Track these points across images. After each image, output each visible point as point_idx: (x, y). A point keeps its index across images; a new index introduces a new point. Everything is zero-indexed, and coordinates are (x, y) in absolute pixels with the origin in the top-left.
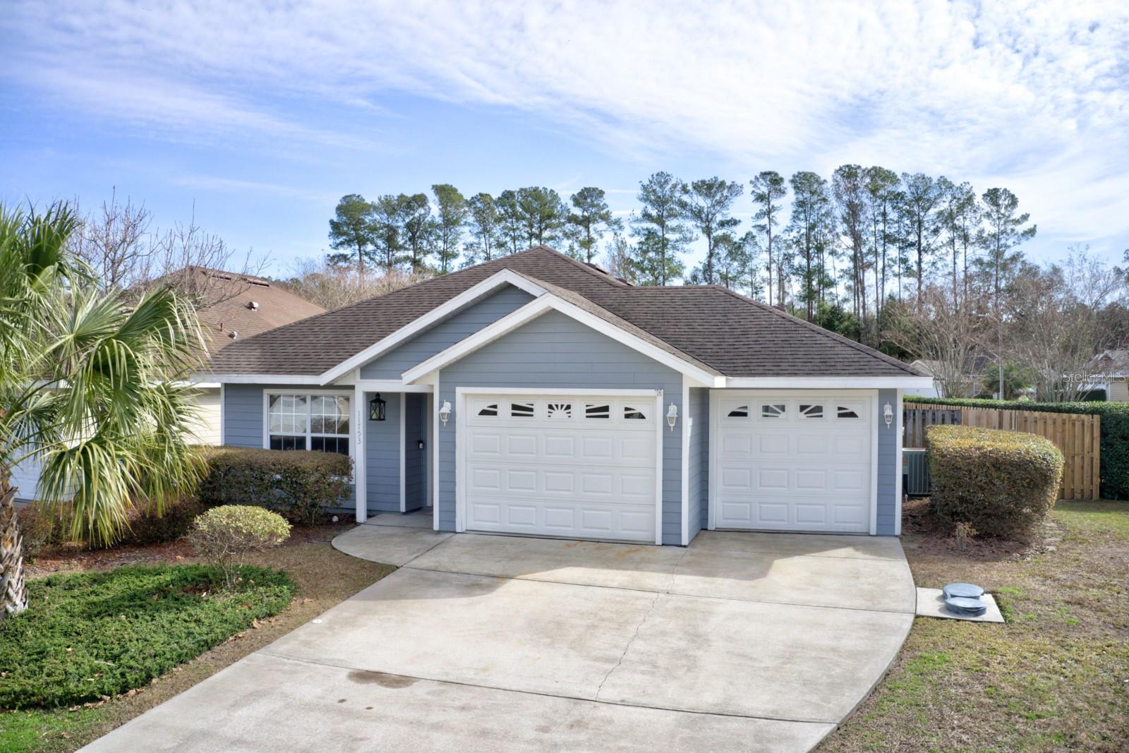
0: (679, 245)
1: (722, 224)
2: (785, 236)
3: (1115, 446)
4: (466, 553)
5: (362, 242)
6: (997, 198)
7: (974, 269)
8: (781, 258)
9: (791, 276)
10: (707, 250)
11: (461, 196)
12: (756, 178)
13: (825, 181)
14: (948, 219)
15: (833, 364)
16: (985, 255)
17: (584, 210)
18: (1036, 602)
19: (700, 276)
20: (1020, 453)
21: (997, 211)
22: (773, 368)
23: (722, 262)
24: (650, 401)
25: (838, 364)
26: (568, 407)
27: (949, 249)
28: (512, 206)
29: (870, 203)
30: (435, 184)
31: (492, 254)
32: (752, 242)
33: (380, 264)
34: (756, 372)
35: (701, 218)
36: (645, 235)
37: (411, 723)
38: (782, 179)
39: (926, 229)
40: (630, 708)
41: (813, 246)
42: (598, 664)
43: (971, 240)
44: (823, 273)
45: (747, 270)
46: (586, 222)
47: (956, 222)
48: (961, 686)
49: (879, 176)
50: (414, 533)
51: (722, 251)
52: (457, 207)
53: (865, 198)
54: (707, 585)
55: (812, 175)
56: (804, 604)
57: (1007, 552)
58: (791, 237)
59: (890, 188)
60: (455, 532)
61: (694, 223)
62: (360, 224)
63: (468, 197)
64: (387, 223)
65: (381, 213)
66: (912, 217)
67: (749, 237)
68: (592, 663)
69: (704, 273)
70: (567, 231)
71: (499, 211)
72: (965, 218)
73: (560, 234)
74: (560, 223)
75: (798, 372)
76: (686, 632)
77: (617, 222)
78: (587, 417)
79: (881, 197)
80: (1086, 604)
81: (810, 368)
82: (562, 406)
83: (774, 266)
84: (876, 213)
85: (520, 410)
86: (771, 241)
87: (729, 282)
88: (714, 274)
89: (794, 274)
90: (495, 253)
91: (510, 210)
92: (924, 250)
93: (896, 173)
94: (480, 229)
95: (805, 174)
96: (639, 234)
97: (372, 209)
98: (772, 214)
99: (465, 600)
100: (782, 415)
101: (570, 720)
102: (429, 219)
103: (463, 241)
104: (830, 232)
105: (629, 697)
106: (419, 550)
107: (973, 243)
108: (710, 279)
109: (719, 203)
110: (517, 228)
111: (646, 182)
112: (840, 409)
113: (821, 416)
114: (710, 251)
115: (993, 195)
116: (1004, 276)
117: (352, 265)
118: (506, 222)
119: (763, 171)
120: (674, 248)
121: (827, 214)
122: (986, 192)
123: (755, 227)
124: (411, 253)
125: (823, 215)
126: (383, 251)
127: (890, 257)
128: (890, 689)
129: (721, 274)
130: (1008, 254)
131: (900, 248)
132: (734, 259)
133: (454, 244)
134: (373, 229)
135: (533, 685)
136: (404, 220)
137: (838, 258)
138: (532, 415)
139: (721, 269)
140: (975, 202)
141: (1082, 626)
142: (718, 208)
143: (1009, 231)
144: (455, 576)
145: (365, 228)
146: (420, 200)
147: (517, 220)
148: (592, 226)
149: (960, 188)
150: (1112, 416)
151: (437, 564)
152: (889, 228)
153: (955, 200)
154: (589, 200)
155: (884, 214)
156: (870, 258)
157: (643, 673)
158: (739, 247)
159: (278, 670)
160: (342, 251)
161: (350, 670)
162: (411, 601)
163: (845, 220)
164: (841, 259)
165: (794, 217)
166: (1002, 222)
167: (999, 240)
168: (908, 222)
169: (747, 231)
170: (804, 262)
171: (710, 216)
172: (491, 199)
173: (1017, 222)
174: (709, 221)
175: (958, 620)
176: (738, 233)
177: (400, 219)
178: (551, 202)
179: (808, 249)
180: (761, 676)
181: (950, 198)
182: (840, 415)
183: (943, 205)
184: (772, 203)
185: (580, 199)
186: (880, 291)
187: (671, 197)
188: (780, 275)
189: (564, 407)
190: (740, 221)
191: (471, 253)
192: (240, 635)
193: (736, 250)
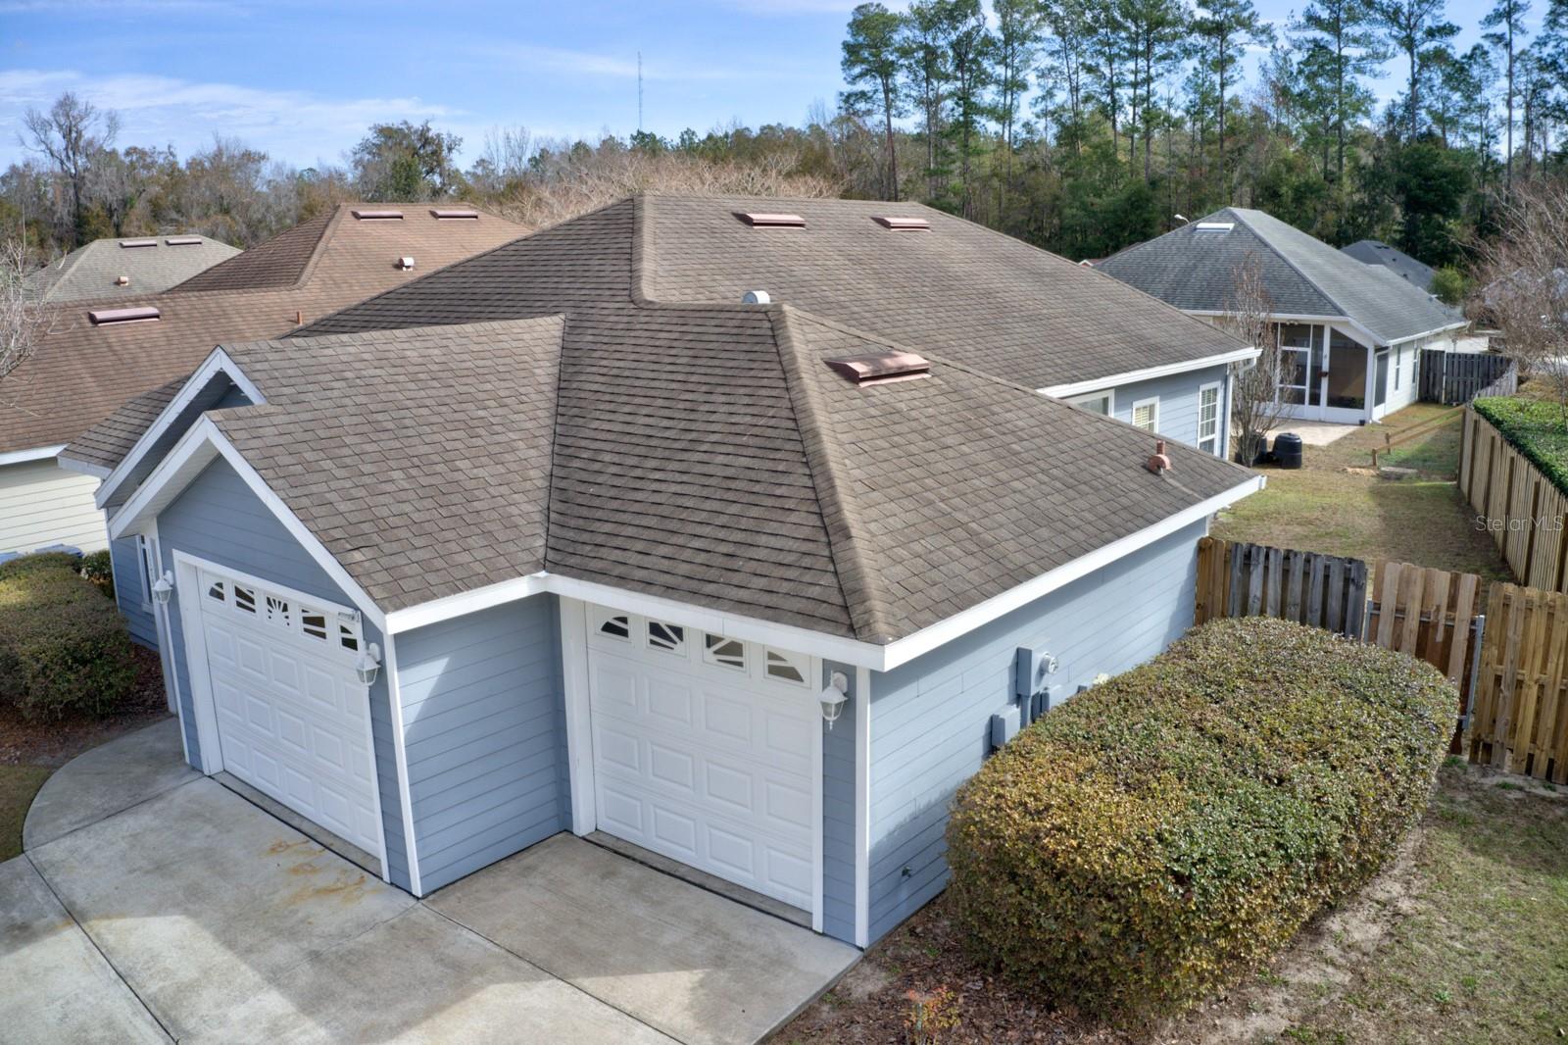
0: (1366, 65)
1: (1431, 33)
2: (1536, 53)
5: (887, 71)
10: (1409, 74)
17: (1215, 12)
19: (1399, 114)
23: (1435, 92)
26: (286, 608)
28: (1108, 11)
31: (1079, 83)
32: (1482, 62)
35: (1399, 23)
36: (1309, 49)
45: (1474, 106)
46: (1219, 30)
51: (1435, 76)
58: (1545, 55)
60: (203, 773)
61: (1387, 31)
62: (887, 45)
64: (923, 41)
65: (913, 28)
67: (1477, 53)
69: (1405, 110)
70: (1188, 45)
71: (1088, 17)
73: (1177, 51)
74: (1177, 33)
77: (1266, 30)
78: (305, 630)
82: (280, 604)
85: (243, 599)
86: (1513, 60)
87: (1447, 124)
88: (1423, 113)
90: (1085, 81)
91: (1104, 18)
94: (1060, 45)
96: (1300, 49)
97: (899, 23)
98: (1515, 16)
100: (679, 648)
102: (983, 33)
103: (1036, 65)
108: (1417, 120)
110: (1114, 43)
112: (771, 656)
113: (740, 664)
114: (1414, 74)
117: (874, 106)
118: (1098, 33)
120: (1359, 70)
123: (1486, 37)
124: (959, 85)
126: (920, 84)
129: (1432, 112)
132: (1454, 89)
133: (1021, 70)
134: (905, 52)
136: (947, 37)
138: (254, 611)
139: (1433, 103)
142: (1425, 6)
145: (893, 51)
147: (1114, 30)
148: (1228, 37)
158: (1463, 69)
165: (1550, 21)
169: (1473, 44)
171: (1413, 20)
174: (1411, 27)
176: (1459, 47)
177: (943, 36)
182: (774, 671)
188: (1528, 116)
189: (282, 606)
190: (1459, 29)
191: (1049, 83)
193: (1459, 74)
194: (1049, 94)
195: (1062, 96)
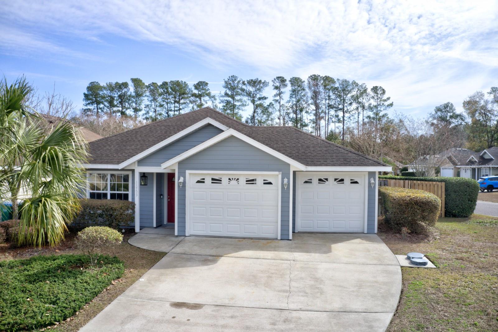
0: (240, 107)
1: (260, 99)
2: (286, 105)
3: (451, 195)
4: (195, 245)
5: (98, 103)
6: (377, 90)
7: (366, 120)
8: (284, 114)
9: (289, 122)
10: (253, 110)
11: (144, 84)
12: (275, 79)
13: (304, 81)
14: (356, 99)
15: (349, 161)
16: (371, 114)
17: (199, 91)
18: (444, 259)
19: (249, 121)
20: (426, 198)
21: (377, 96)
22: (324, 162)
23: (259, 115)
24: (275, 177)
25: (351, 161)
26: (238, 179)
27: (356, 111)
28: (167, 89)
29: (323, 91)
30: (132, 78)
31: (157, 110)
32: (272, 107)
33: (106, 113)
34: (317, 164)
35: (250, 96)
36: (226, 103)
37: (212, 326)
38: (286, 80)
39: (347, 103)
40: (304, 312)
41: (298, 109)
42: (281, 294)
43: (366, 108)
44: (302, 121)
45: (270, 119)
46: (200, 96)
47: (359, 100)
48: (434, 294)
49: (328, 80)
50: (165, 237)
51: (259, 111)
52: (142, 88)
53: (321, 89)
54: (309, 257)
55: (299, 78)
56: (354, 263)
57: (422, 239)
58: (289, 105)
59: (332, 85)
60: (185, 236)
61: (247, 98)
62: (98, 95)
63: (147, 84)
64: (110, 95)
65: (107, 90)
66: (341, 98)
67: (271, 105)
68: (278, 293)
69: (251, 120)
70: (191, 100)
71: (161, 90)
72: (363, 99)
73: (188, 102)
74: (188, 96)
75: (335, 164)
76: (311, 278)
77: (214, 97)
78: (246, 184)
79: (328, 89)
80: (464, 260)
81: (340, 162)
82: (235, 179)
83: (281, 118)
84: (326, 96)
85: (216, 181)
86: (280, 106)
87: (262, 124)
88: (255, 120)
89: (290, 121)
91: (166, 90)
92: (345, 112)
93: (334, 79)
94: (152, 98)
95: (296, 78)
96: (223, 102)
97: (103, 88)
98: (281, 95)
99: (206, 267)
100: (327, 183)
101: (282, 319)
102: (129, 93)
103: (144, 104)
104: (306, 103)
105: (303, 307)
106: (172, 245)
107: (366, 109)
108: (254, 122)
109: (259, 89)
110: (169, 99)
111: (226, 80)
112: (351, 180)
113: (343, 183)
114: (254, 110)
115: (375, 89)
116: (379, 123)
117: (93, 114)
118: (164, 95)
119: (278, 76)
120: (238, 108)
121: (304, 95)
122: (372, 88)
123: (274, 100)
124: (120, 109)
125: (302, 96)
126: (108, 107)
127: (331, 114)
128: (407, 297)
129: (258, 120)
130: (381, 114)
131: (336, 111)
132: (264, 114)
133: (140, 105)
134: (103, 98)
135: (257, 304)
136: (117, 94)
137: (309, 114)
138: (221, 183)
139: (258, 118)
140: (368, 92)
141: (466, 268)
142: (258, 92)
143: (382, 104)
144: (195, 256)
145: (99, 97)
146: (125, 85)
147: (169, 95)
148: (202, 98)
149: (361, 86)
150: (450, 183)
151: (184, 251)
152: (331, 102)
153: (359, 91)
154: (201, 87)
155: (329, 96)
156: (322, 115)
157: (302, 296)
158: (267, 109)
159: (135, 304)
160: (89, 107)
161: (170, 303)
162: (181, 268)
163: (312, 98)
164: (310, 115)
165: (291, 96)
166: (379, 100)
167: (377, 108)
168: (339, 100)
169: (270, 102)
170: (295, 116)
171: (254, 95)
172: (157, 85)
173: (385, 101)
174: (254, 97)
175: (418, 268)
176: (266, 103)
177: (116, 93)
178: (184, 87)
179: (296, 110)
180: (353, 295)
181: (357, 90)
182: (352, 183)
183: (354, 93)
184: (281, 90)
185: (197, 86)
186: (327, 129)
187: (237, 86)
188: (284, 121)
189: (236, 179)
190: (267, 98)
191: (148, 109)
192: (108, 288)
193: (265, 110)
194: (148, 112)
195: (152, 114)
